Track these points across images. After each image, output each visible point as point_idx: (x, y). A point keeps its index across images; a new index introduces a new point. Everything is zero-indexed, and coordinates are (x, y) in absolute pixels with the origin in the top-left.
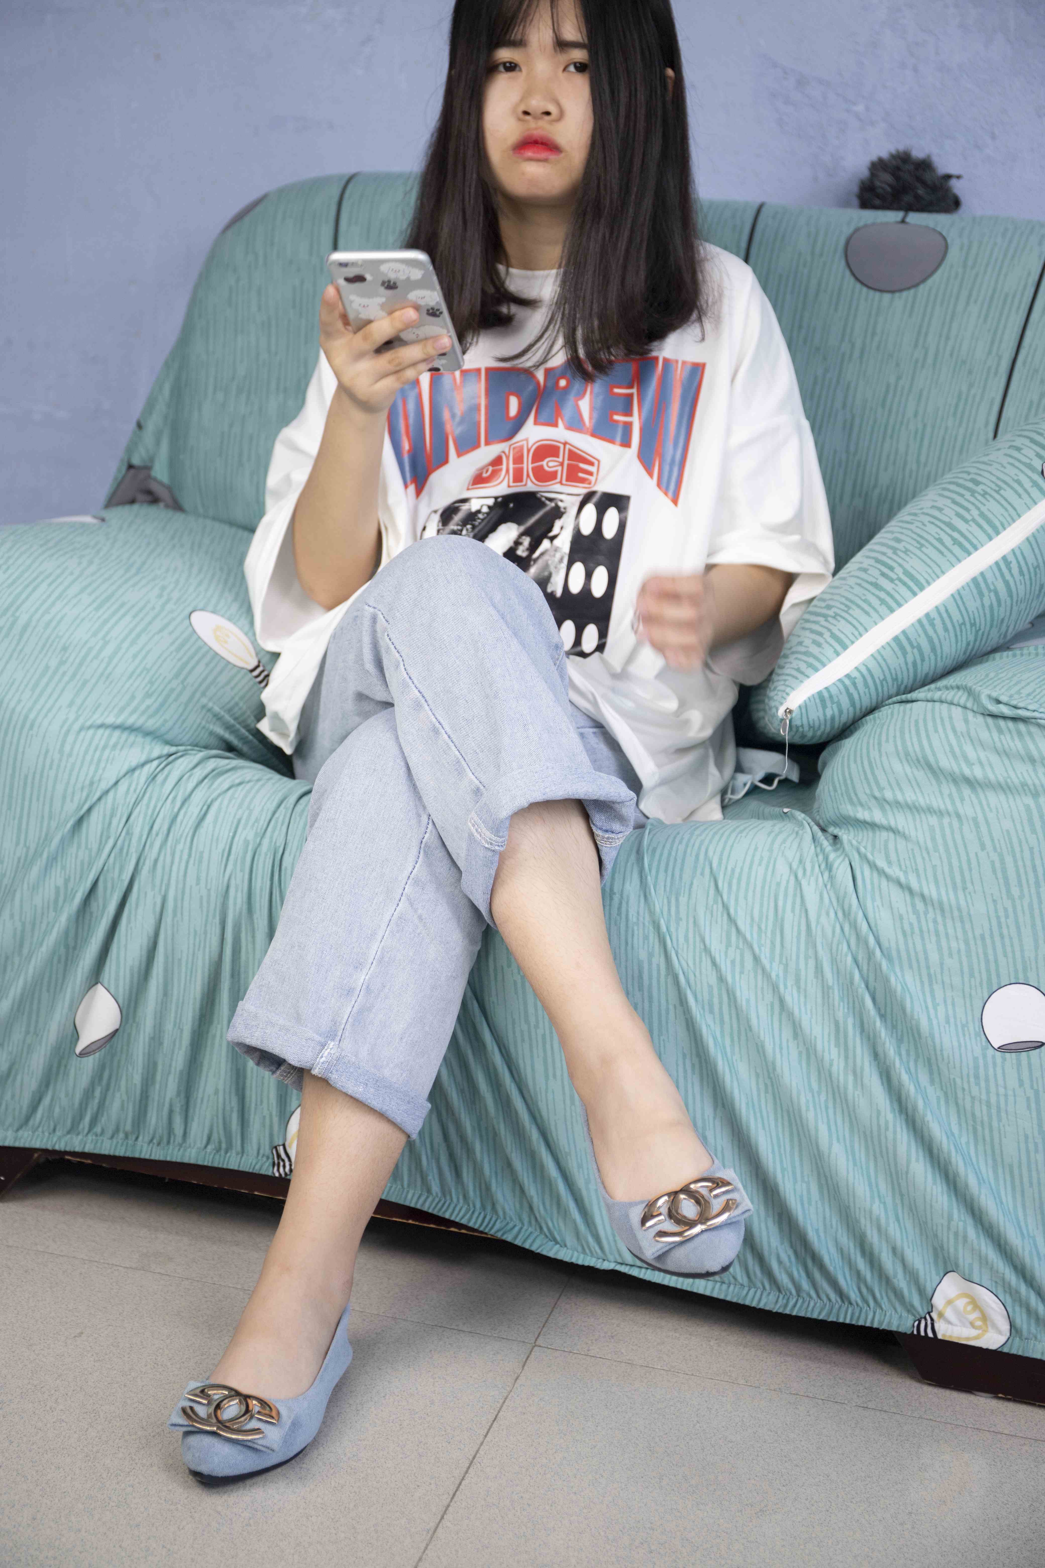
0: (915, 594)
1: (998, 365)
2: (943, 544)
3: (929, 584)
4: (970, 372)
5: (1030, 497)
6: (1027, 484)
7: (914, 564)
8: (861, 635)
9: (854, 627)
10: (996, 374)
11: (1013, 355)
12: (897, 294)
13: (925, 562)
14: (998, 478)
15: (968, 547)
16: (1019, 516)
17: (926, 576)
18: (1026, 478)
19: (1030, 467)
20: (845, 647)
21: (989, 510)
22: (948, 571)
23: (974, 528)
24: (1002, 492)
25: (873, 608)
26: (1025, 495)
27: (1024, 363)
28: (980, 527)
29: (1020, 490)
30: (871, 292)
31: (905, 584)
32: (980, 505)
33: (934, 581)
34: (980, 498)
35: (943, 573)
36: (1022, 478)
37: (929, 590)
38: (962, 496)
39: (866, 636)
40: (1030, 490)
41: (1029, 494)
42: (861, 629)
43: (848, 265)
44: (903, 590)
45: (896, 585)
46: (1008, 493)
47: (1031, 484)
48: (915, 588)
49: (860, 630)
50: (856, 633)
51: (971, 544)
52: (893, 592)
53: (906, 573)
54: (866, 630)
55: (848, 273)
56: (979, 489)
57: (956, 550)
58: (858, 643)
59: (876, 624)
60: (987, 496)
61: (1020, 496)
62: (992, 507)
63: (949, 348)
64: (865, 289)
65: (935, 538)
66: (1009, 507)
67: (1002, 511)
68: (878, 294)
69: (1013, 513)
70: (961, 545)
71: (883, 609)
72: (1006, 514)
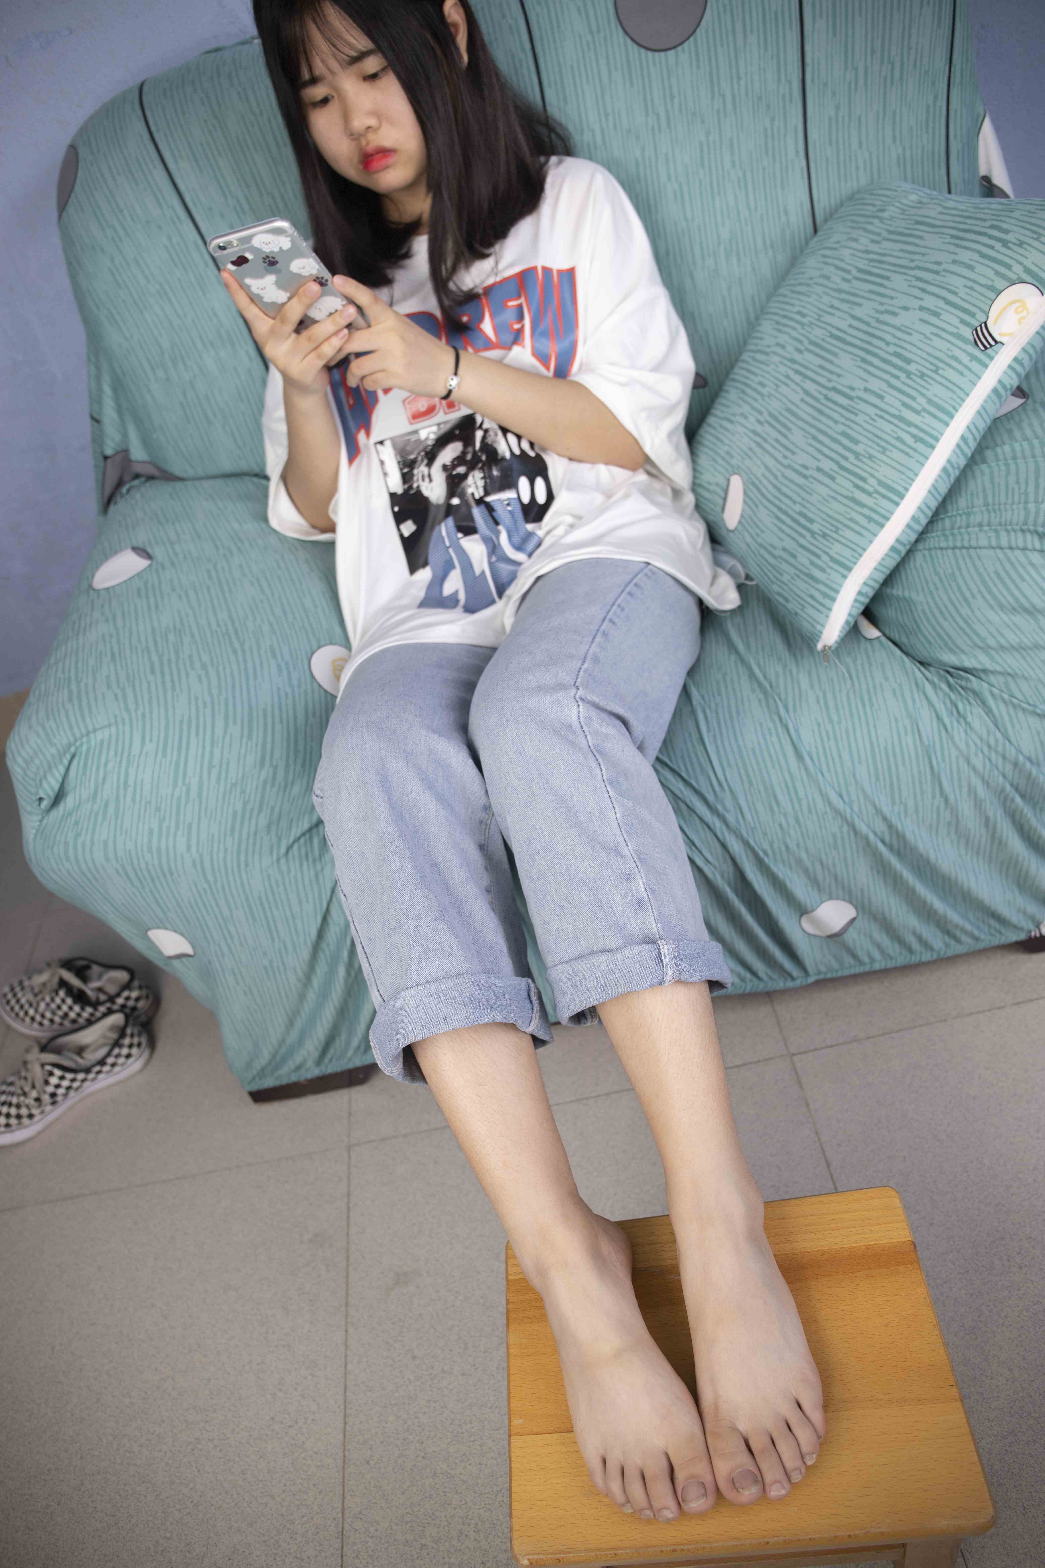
0: (897, 504)
1: (790, 89)
2: (904, 443)
3: (907, 490)
4: (768, 106)
5: (973, 372)
6: (965, 359)
7: (885, 473)
8: (861, 555)
9: (852, 549)
10: (791, 100)
11: (801, 76)
12: (680, 48)
13: (895, 468)
14: (928, 354)
15: (930, 442)
16: (968, 395)
17: (902, 483)
18: (960, 351)
19: (959, 336)
20: (849, 569)
21: (935, 395)
22: (920, 471)
23: (929, 419)
24: (941, 372)
25: (864, 528)
26: (966, 372)
27: (813, 81)
28: (935, 417)
29: (960, 367)
30: (657, 54)
31: (884, 496)
32: (924, 391)
33: (911, 485)
34: (919, 381)
35: (916, 475)
36: (957, 352)
37: (909, 495)
38: (897, 378)
39: (866, 555)
40: (969, 365)
41: (969, 369)
42: (860, 550)
43: (626, 33)
44: (885, 503)
45: (876, 499)
46: (949, 373)
47: (969, 358)
48: (896, 498)
49: (858, 551)
50: (856, 555)
51: (932, 436)
52: (875, 507)
53: (881, 483)
54: (865, 550)
55: (629, 41)
56: (912, 367)
57: (920, 446)
58: (860, 563)
59: (871, 542)
60: (926, 378)
61: (961, 374)
62: (936, 391)
63: (743, 91)
64: (650, 53)
65: (894, 438)
66: (955, 389)
67: (949, 394)
68: (662, 54)
69: (962, 394)
70: (921, 441)
71: (872, 526)
72: (955, 397)
